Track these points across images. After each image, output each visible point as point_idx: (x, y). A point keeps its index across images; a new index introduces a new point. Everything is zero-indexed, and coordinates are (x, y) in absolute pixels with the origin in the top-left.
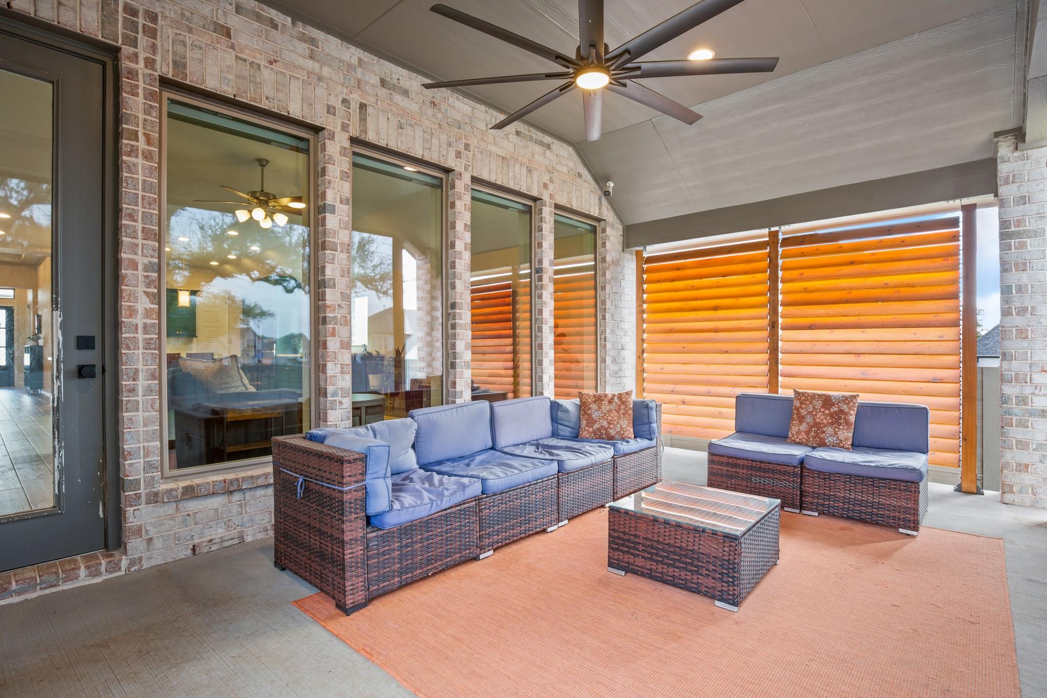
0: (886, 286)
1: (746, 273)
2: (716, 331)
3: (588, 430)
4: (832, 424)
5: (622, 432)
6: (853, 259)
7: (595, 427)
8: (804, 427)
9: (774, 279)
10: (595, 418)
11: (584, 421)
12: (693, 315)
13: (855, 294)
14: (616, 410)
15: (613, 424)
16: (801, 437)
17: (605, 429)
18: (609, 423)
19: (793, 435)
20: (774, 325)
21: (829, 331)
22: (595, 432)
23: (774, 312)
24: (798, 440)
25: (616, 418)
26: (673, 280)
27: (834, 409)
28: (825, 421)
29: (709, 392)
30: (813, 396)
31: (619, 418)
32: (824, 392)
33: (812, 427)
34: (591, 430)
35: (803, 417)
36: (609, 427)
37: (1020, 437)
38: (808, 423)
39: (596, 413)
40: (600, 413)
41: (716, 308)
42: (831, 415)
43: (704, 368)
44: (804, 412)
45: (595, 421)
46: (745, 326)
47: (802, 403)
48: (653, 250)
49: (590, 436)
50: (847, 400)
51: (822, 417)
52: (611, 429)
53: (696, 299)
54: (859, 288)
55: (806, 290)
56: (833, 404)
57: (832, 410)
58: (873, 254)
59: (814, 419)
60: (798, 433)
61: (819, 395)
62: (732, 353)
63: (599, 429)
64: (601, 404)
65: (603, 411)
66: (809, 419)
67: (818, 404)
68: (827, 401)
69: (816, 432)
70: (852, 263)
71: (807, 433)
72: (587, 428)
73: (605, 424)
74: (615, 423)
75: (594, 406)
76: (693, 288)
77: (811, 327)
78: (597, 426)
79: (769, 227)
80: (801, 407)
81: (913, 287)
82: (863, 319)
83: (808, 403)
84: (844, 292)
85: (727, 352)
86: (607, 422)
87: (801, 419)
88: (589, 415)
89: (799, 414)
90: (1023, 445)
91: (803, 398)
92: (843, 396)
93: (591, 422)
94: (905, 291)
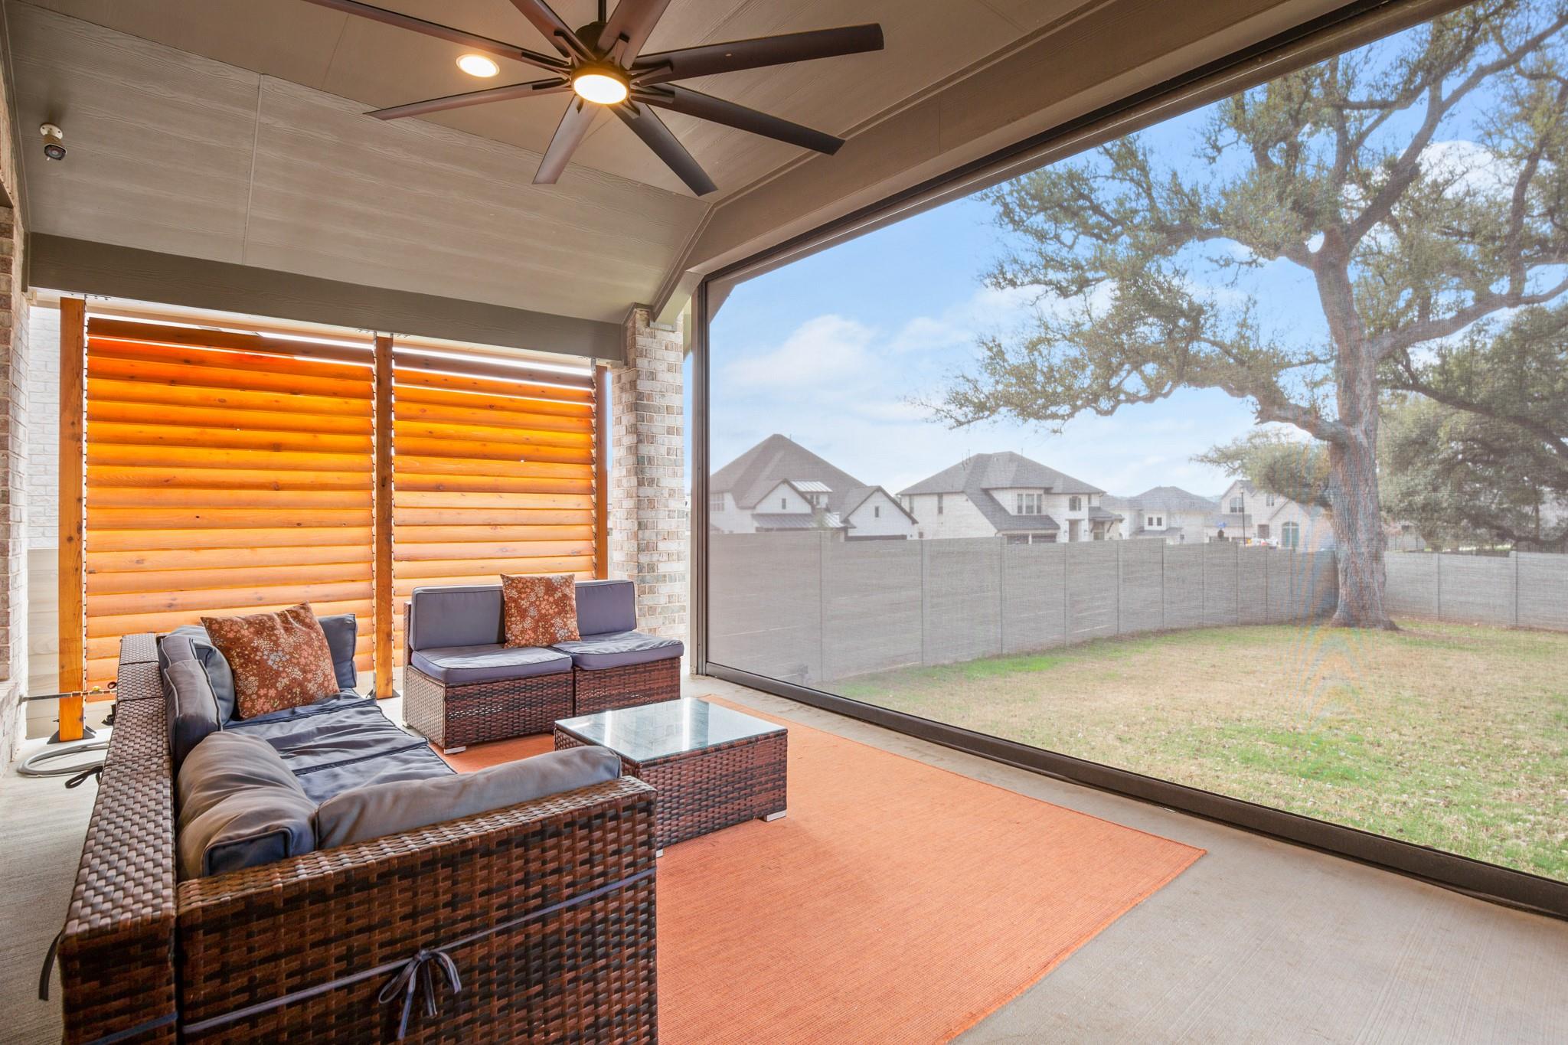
0: (527, 442)
1: (335, 394)
2: (277, 487)
3: (266, 696)
4: (559, 613)
5: (326, 684)
6: (492, 403)
7: (280, 686)
8: (528, 623)
9: (385, 409)
10: (275, 667)
11: (252, 679)
12: (220, 455)
13: (492, 448)
14: (306, 643)
15: (311, 671)
16: (527, 637)
17: (300, 685)
18: (304, 672)
19: (516, 636)
20: (384, 482)
21: (459, 494)
22: (281, 696)
23: (385, 462)
24: (523, 642)
25: (312, 658)
26: (173, 382)
27: (558, 595)
28: (551, 611)
29: (261, 599)
30: (533, 581)
31: (317, 657)
32: (542, 575)
33: (538, 621)
34: (272, 692)
35: (525, 610)
36: (305, 679)
37: (651, 603)
38: (532, 618)
39: (272, 657)
40: (280, 654)
41: (277, 447)
42: (556, 602)
43: (246, 555)
44: (524, 604)
45: (278, 674)
46: (331, 481)
47: (520, 593)
48: (100, 306)
49: (272, 707)
50: (568, 581)
51: (547, 607)
52: (310, 682)
53: (232, 426)
54: (500, 441)
55: (431, 434)
56: (556, 589)
57: (556, 597)
58: (511, 400)
59: (539, 611)
60: (524, 632)
61: (540, 579)
62: (310, 527)
63: (288, 688)
64: (276, 635)
65: (286, 650)
66: (533, 612)
67: (541, 590)
68: (550, 586)
69: (544, 627)
70: (491, 407)
71: (535, 630)
72: (262, 692)
73: (297, 674)
74: (313, 668)
75: (261, 643)
76: (222, 404)
77: (438, 488)
78: (283, 682)
79: (376, 329)
80: (520, 598)
81: (555, 446)
82: (501, 481)
83: (528, 590)
84: (478, 443)
85: (299, 525)
86: (300, 670)
87: (523, 613)
88: (258, 663)
89: (518, 607)
90: (652, 610)
91: (520, 585)
92: (562, 578)
93: (268, 677)
94: (545, 451)
